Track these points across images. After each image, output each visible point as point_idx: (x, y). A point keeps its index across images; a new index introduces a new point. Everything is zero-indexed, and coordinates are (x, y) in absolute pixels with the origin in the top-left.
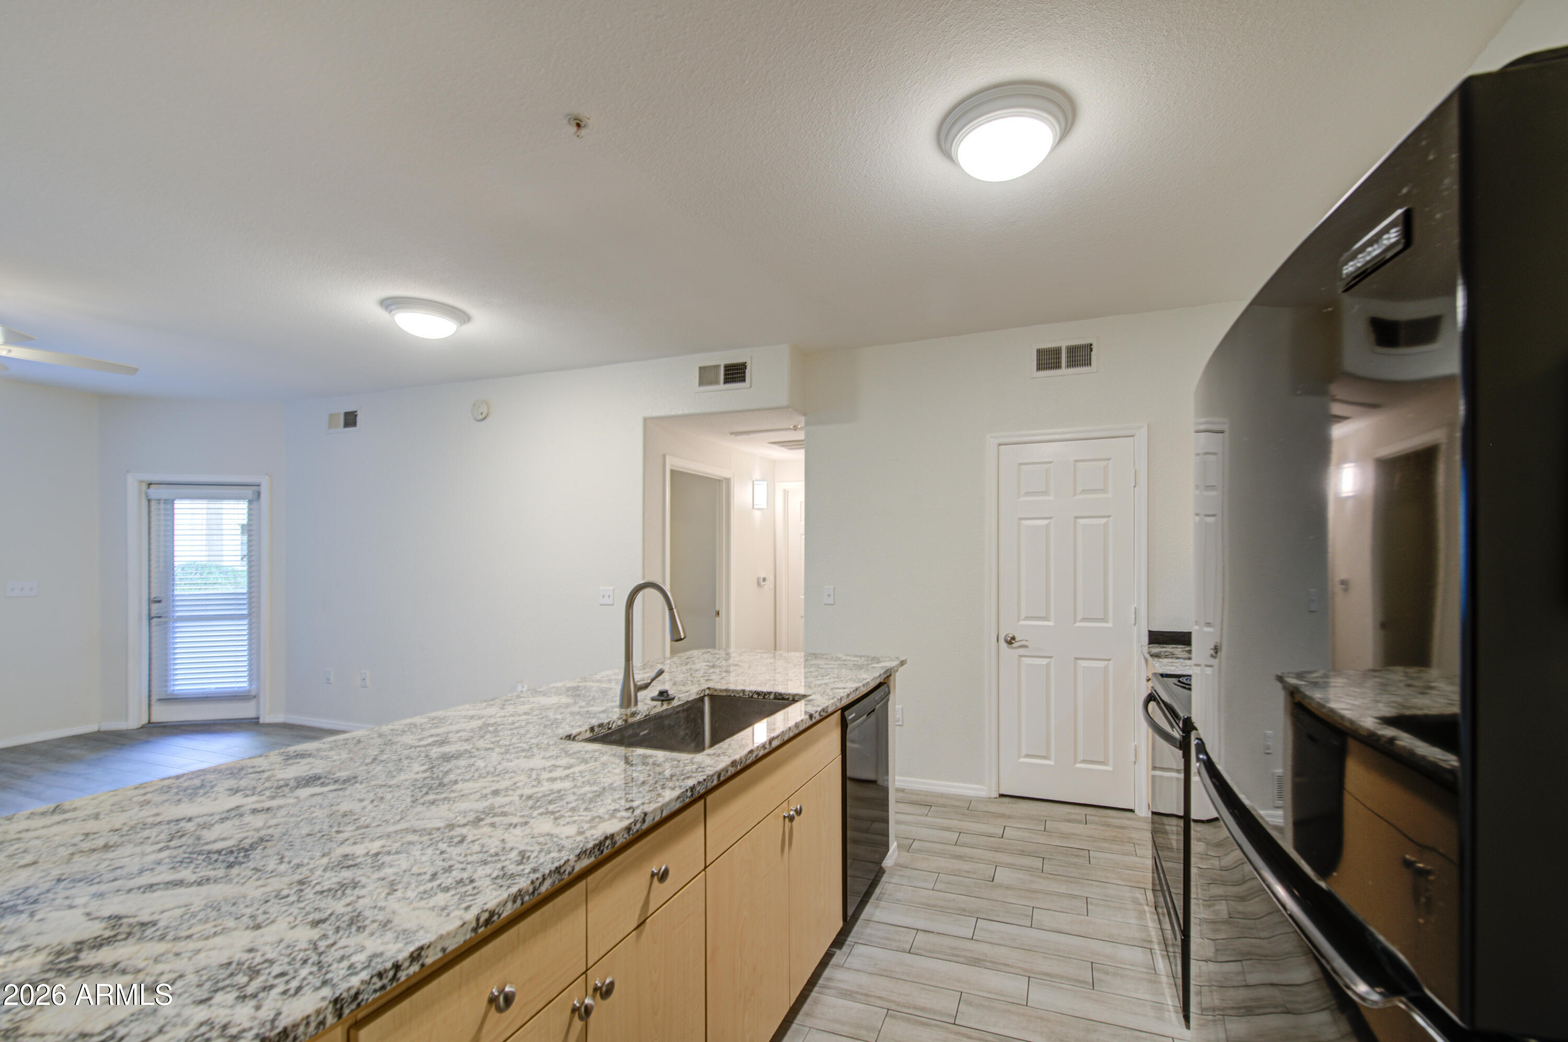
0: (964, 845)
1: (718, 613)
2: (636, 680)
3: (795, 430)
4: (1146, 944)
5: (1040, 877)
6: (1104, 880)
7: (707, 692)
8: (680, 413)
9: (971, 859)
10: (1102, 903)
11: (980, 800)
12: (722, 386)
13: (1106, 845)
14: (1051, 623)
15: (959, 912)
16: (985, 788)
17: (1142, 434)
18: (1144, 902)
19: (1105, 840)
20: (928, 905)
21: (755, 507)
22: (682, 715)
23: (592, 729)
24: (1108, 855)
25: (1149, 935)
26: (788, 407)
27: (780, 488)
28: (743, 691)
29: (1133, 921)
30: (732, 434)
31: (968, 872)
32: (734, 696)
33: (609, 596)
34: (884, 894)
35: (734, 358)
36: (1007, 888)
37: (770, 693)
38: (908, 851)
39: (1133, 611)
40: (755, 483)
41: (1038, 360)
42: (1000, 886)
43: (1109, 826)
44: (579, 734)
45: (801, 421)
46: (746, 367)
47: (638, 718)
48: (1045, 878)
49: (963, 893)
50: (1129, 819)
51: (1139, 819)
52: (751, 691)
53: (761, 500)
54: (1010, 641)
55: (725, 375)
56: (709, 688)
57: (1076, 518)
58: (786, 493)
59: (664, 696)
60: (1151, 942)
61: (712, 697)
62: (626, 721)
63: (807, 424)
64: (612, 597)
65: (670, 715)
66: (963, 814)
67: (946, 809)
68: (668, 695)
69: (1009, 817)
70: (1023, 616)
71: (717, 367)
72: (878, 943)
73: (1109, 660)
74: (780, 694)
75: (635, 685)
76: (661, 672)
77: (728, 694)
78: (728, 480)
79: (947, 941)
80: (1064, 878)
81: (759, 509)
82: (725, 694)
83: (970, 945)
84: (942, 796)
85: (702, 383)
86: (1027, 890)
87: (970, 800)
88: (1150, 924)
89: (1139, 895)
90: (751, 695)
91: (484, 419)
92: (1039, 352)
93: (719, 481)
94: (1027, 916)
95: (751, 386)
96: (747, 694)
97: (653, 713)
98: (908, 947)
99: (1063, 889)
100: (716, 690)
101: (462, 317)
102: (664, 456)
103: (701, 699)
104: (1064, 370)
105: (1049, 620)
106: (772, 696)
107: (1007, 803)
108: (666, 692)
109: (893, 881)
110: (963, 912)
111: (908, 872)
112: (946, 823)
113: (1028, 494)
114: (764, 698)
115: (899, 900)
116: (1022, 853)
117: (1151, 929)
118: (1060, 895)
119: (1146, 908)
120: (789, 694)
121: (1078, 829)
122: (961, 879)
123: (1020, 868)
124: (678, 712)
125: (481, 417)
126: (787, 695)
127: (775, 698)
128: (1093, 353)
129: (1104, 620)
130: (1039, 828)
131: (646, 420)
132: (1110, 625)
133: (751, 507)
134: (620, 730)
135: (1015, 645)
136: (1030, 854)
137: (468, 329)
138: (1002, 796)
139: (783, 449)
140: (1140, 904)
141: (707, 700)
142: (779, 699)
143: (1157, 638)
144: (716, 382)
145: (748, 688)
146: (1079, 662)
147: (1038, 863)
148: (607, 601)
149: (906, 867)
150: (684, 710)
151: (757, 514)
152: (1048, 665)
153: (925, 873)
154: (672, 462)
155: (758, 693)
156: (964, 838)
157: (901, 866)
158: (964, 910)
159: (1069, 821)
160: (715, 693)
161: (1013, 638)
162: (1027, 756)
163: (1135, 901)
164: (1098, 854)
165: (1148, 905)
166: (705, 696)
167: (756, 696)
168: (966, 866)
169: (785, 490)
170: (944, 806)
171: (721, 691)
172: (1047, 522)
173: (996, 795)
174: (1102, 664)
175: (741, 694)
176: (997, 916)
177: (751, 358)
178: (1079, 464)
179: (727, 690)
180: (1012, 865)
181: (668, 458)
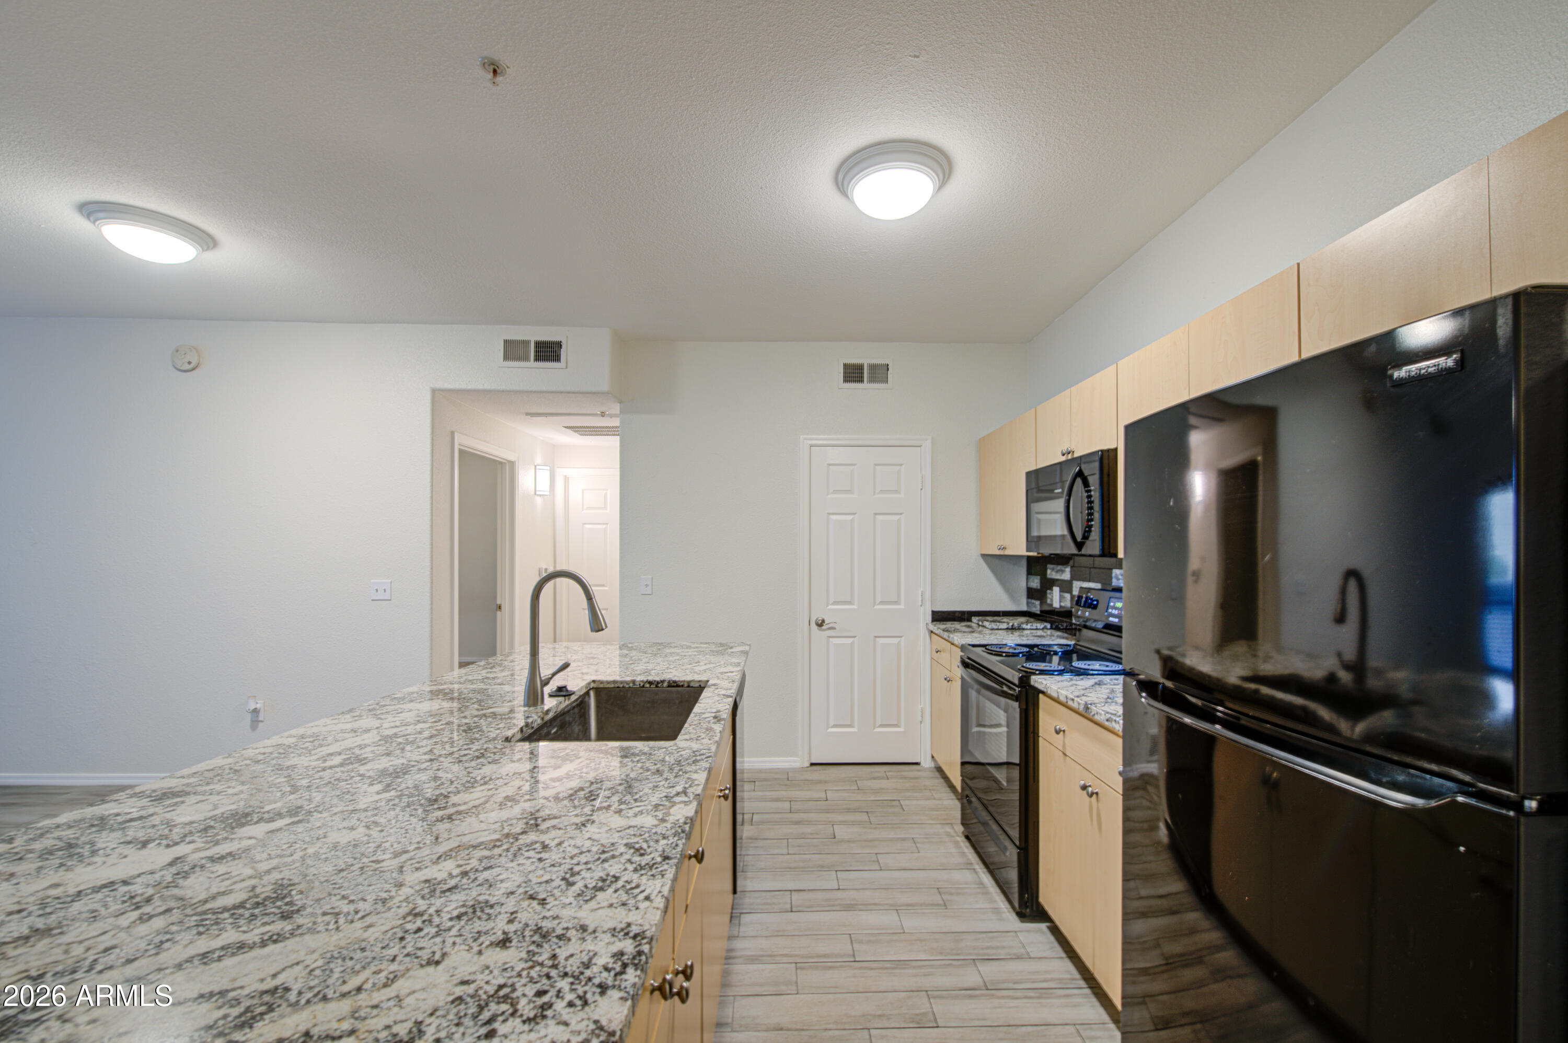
0: (797, 812)
1: (500, 607)
2: (542, 675)
3: (603, 416)
4: (968, 866)
5: (871, 828)
6: (919, 822)
7: (592, 685)
8: (480, 387)
9: (809, 822)
10: (925, 840)
11: (795, 770)
12: (532, 363)
13: (909, 794)
14: (855, 607)
15: (819, 869)
16: (799, 759)
17: (927, 445)
18: (954, 834)
19: (908, 790)
20: (791, 868)
21: (538, 493)
22: (576, 710)
23: (521, 730)
24: (915, 802)
25: (968, 859)
26: (608, 393)
27: (560, 474)
28: (634, 682)
29: (954, 850)
30: (527, 414)
31: (812, 834)
32: (623, 687)
33: (385, 590)
34: (746, 866)
35: (548, 335)
36: (849, 841)
37: (663, 682)
38: (752, 825)
39: (920, 594)
40: (538, 467)
41: (845, 373)
42: (842, 841)
43: (905, 778)
44: (513, 736)
45: (616, 408)
46: (561, 346)
47: (551, 715)
48: (875, 828)
49: (815, 852)
50: (919, 771)
51: (925, 770)
52: (642, 681)
53: (544, 485)
54: (820, 624)
55: (536, 352)
56: (594, 681)
57: (876, 514)
58: (566, 479)
59: (562, 691)
60: (971, 864)
61: (598, 690)
62: (543, 719)
63: (622, 412)
64: (388, 591)
65: (569, 711)
66: (786, 785)
67: (769, 783)
68: (567, 690)
69: (826, 782)
70: (831, 601)
71: (526, 343)
72: (762, 909)
73: (901, 637)
74: (675, 682)
75: (541, 681)
76: (565, 666)
77: (616, 685)
78: (512, 464)
79: (819, 895)
80: (890, 826)
81: (540, 495)
82: (612, 686)
83: (839, 894)
84: (761, 771)
85: (506, 358)
86: (866, 841)
87: (786, 772)
88: (966, 850)
89: (948, 829)
90: (642, 684)
91: (193, 369)
92: (846, 366)
93: (501, 463)
94: (874, 861)
95: (567, 368)
96: (638, 684)
97: (559, 709)
98: (788, 907)
99: (892, 835)
100: (602, 682)
101: (206, 241)
102: (453, 433)
103: (587, 693)
104: (865, 385)
105: (853, 604)
106: (665, 684)
107: (819, 773)
108: (565, 687)
109: (750, 852)
110: (822, 868)
111: (761, 843)
112: (775, 794)
113: (835, 492)
114: (657, 686)
115: (762, 869)
116: (848, 811)
117: (968, 854)
118: (892, 840)
119: (958, 839)
120: (684, 681)
121: (884, 784)
122: (808, 841)
123: (854, 823)
124: (574, 708)
125: (187, 367)
126: (682, 682)
127: (669, 686)
128: (889, 372)
129: (897, 603)
130: (853, 788)
131: (434, 391)
132: (902, 607)
133: (533, 493)
134: (541, 728)
135: (824, 627)
136: (856, 811)
137: (212, 258)
138: (812, 764)
139: (576, 434)
140: (953, 836)
141: (592, 693)
142: (674, 686)
143: (939, 617)
144: (526, 359)
145: (639, 678)
146: (878, 639)
147: (864, 817)
148: (380, 595)
149: (756, 839)
150: (577, 705)
151: (539, 500)
152: (852, 644)
153: (775, 841)
154: (460, 440)
155: (650, 683)
156: (796, 806)
157: (751, 838)
158: (822, 867)
159: (875, 778)
160: (602, 686)
161: (823, 621)
162: (835, 726)
163: (948, 834)
164: (907, 802)
165: (958, 836)
166: (590, 689)
167: (648, 685)
168: (808, 829)
169: (566, 476)
170: (766, 780)
171: (608, 682)
172: (852, 517)
173: (808, 765)
174: (895, 641)
175: (631, 685)
176: (851, 866)
177: (567, 337)
178: (877, 467)
179: (615, 682)
180: (845, 822)
181: (456, 436)
